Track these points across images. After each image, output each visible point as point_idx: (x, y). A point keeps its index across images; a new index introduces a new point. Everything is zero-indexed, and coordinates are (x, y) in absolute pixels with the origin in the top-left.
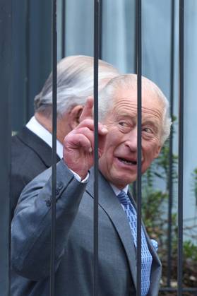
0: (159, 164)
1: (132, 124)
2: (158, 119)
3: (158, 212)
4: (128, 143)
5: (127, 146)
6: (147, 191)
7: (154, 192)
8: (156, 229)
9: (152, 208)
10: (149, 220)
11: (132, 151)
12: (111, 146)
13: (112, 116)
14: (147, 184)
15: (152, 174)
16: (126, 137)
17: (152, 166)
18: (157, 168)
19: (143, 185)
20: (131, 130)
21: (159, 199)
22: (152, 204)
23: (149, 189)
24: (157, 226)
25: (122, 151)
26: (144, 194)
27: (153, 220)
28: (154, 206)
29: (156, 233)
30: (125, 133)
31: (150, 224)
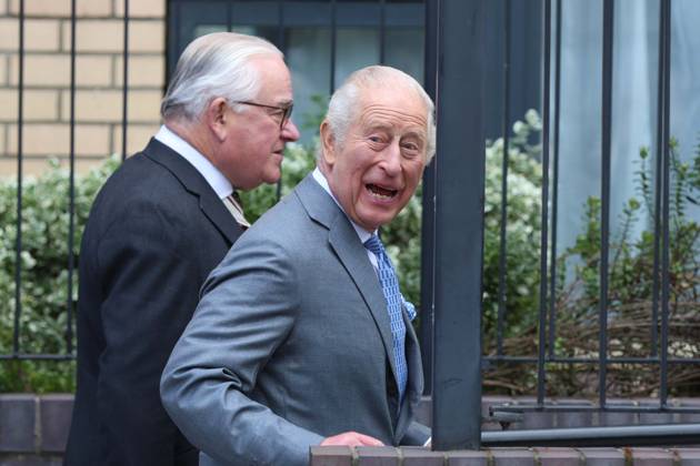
0: (693, 184)
1: (386, 137)
2: (422, 129)
3: (691, 251)
4: (384, 164)
5: (383, 168)
6: (676, 223)
7: (685, 224)
8: (689, 276)
9: (682, 247)
10: (678, 264)
11: (390, 176)
12: (358, 169)
13: (359, 128)
14: (676, 213)
15: (683, 198)
16: (379, 157)
17: (683, 188)
18: (691, 190)
19: (671, 213)
20: (385, 147)
21: (694, 233)
22: (683, 239)
23: (678, 219)
24: (690, 271)
25: (375, 176)
26: (672, 227)
27: (684, 262)
28: (686, 243)
29: (687, 281)
30: (378, 150)
31: (680, 269)
